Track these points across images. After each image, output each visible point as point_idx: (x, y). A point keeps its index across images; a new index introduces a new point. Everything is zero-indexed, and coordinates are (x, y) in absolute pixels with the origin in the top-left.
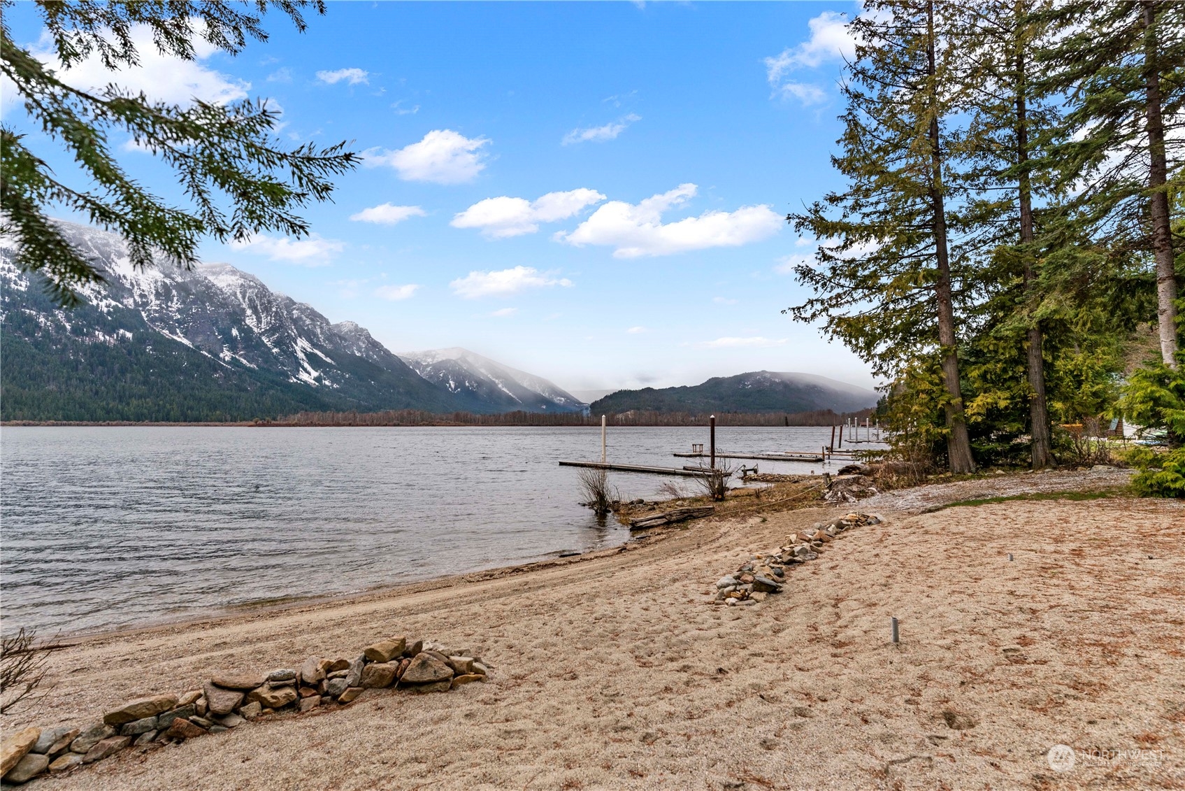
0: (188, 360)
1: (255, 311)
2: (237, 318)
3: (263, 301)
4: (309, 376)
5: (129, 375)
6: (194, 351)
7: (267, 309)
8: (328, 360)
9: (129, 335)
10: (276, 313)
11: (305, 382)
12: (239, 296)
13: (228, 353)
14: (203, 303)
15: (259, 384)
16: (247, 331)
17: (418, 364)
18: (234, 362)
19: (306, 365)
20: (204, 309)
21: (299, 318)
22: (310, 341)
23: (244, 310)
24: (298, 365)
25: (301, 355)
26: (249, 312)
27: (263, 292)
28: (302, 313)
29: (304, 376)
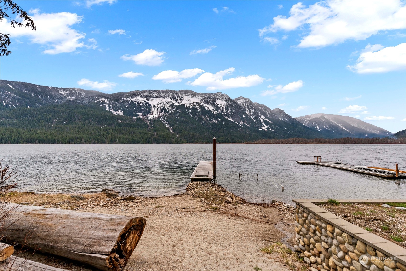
0: (232, 125)
1: (249, 109)
2: (244, 111)
3: (251, 105)
4: (265, 128)
5: (220, 130)
6: (234, 123)
7: (252, 108)
8: (271, 122)
9: (220, 120)
10: (254, 109)
11: (264, 130)
12: (245, 105)
13: (242, 122)
14: (236, 109)
15: (250, 131)
16: (247, 115)
18: (244, 125)
19: (264, 124)
21: (261, 109)
22: (265, 116)
24: (261, 124)
25: (262, 121)
26: (247, 109)
27: (251, 103)
28: (262, 108)
29: (263, 128)
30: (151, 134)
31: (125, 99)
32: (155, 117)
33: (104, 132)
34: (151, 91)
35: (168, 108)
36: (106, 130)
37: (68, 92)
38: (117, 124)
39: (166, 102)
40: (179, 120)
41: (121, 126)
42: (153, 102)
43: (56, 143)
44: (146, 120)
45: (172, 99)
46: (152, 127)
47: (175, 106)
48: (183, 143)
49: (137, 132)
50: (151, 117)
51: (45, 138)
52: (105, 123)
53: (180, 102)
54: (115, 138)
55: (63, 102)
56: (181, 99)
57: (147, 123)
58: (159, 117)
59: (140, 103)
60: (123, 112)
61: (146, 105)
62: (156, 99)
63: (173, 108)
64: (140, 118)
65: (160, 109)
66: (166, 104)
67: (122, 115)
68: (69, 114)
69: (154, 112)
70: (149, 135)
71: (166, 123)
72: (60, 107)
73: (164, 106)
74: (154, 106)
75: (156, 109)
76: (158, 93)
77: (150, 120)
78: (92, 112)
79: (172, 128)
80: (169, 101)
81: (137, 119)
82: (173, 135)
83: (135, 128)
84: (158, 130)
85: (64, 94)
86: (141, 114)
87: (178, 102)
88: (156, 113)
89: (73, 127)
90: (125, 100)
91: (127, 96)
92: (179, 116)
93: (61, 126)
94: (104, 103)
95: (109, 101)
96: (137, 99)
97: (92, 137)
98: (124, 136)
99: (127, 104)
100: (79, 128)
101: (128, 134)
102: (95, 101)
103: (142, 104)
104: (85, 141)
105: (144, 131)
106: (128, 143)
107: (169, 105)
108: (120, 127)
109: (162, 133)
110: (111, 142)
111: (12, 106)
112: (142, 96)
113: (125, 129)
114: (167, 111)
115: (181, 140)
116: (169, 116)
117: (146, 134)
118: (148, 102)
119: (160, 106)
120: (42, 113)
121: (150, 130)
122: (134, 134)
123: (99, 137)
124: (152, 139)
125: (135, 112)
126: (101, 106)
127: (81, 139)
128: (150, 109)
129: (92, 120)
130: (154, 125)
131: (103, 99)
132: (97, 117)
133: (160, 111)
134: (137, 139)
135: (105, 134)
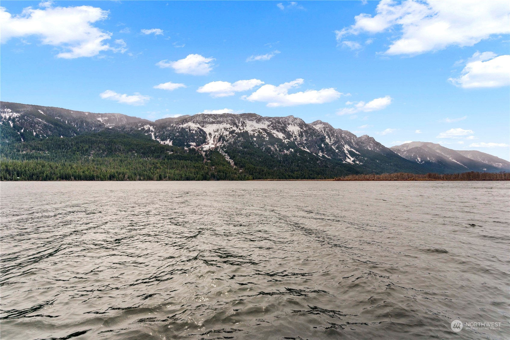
0: (309, 157)
1: (329, 137)
2: (323, 140)
3: (331, 131)
4: (350, 160)
5: (293, 164)
6: (311, 154)
7: (333, 135)
8: (357, 153)
9: (293, 150)
10: (336, 136)
11: (349, 163)
12: (323, 131)
13: (321, 154)
14: (312, 136)
15: (332, 164)
16: (327, 144)
17: (399, 151)
18: (323, 156)
19: (349, 156)
20: (313, 138)
21: (345, 137)
22: (349, 145)
23: (325, 137)
24: (345, 156)
25: (346, 152)
26: (327, 137)
27: (331, 129)
28: (346, 134)
29: (348, 160)
30: (208, 168)
31: (175, 125)
32: (212, 148)
33: (150, 166)
34: (206, 115)
35: (227, 137)
36: (153, 164)
37: (106, 118)
38: (166, 157)
39: (225, 129)
40: (241, 151)
41: (171, 159)
42: (209, 129)
43: (95, 180)
44: (200, 152)
45: (231, 125)
46: (208, 159)
47: (236, 133)
48: (248, 179)
49: (190, 165)
50: (206, 147)
51: (81, 174)
52: (151, 155)
53: (241, 128)
54: (165, 173)
55: (100, 130)
56: (242, 125)
57: (202, 155)
58: (216, 148)
59: (193, 130)
60: (173, 142)
61: (200, 133)
62: (212, 125)
63: (234, 136)
64: (193, 149)
65: (217, 137)
66: (224, 132)
67: (171, 145)
68: (109, 145)
69: (210, 141)
70: (206, 170)
71: (225, 155)
72: (98, 136)
73: (223, 134)
74: (210, 134)
75: (213, 137)
76: (214, 117)
77: (206, 151)
78: (135, 142)
79: (234, 161)
80: (228, 127)
81: (190, 150)
82: (235, 169)
83: (187, 161)
84: (217, 163)
85: (101, 120)
86: (194, 144)
87: (240, 129)
88: (213, 142)
89: (114, 160)
90: (175, 127)
91: (177, 121)
92: (241, 146)
93: (100, 159)
94: (149, 130)
95: (155, 129)
96: (189, 126)
97: (137, 172)
98: (175, 171)
99: (177, 132)
100: (121, 161)
101: (180, 168)
102: (138, 128)
103: (196, 131)
104: (128, 178)
105: (199, 165)
106: (180, 180)
107: (228, 132)
108: (169, 160)
109: (221, 167)
110: (160, 179)
111: (43, 136)
112: (195, 122)
113: (176, 162)
114: (226, 139)
115: (245, 176)
116: (229, 146)
117: (201, 169)
118: (203, 128)
119: (217, 134)
120: (77, 143)
121: (206, 164)
122: (187, 169)
123: (145, 173)
124: (210, 174)
125: (186, 141)
126: (146, 134)
127: (124, 174)
128: (205, 138)
129: (136, 152)
130: (211, 157)
131: (148, 126)
132: (142, 148)
133: (218, 140)
134: (191, 175)
135: (153, 168)
